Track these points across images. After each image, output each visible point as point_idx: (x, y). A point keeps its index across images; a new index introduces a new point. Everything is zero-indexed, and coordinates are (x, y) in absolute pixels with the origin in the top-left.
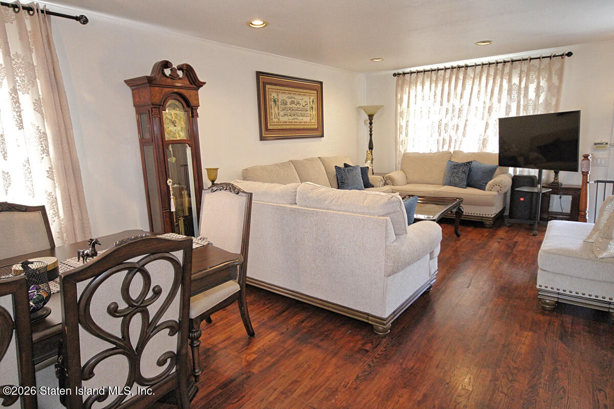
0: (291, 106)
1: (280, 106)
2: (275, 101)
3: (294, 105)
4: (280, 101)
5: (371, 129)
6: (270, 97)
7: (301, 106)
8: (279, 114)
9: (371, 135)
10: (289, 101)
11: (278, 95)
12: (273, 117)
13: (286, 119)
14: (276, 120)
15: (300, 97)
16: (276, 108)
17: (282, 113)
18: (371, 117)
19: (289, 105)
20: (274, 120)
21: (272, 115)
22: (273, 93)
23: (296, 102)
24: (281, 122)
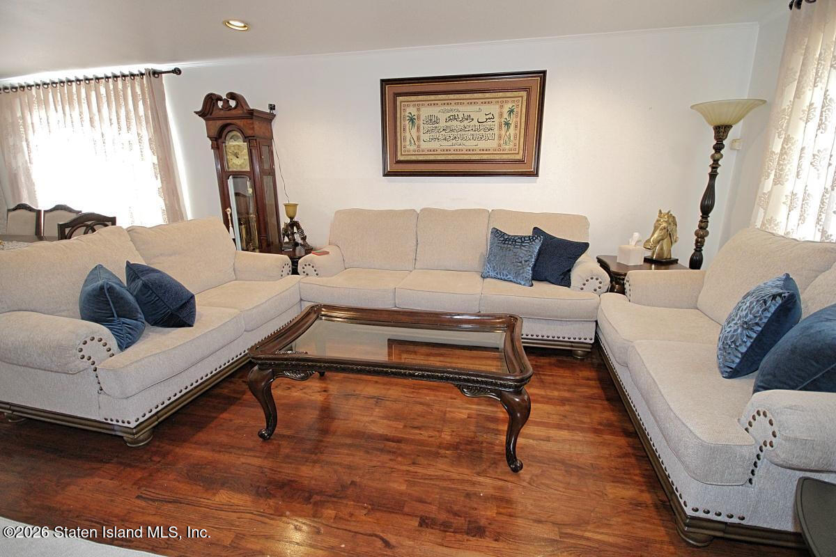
0: (448, 124)
1: (422, 126)
2: (412, 120)
3: (455, 122)
4: (423, 117)
5: (716, 161)
6: (403, 114)
7: (475, 122)
8: (418, 138)
9: (713, 176)
10: (443, 117)
11: (419, 110)
12: (408, 143)
13: (434, 145)
14: (413, 147)
15: (476, 108)
16: (414, 131)
17: (426, 137)
18: (721, 131)
19: (442, 124)
20: (408, 147)
21: (405, 140)
22: (408, 108)
23: (461, 116)
24: (423, 151)
